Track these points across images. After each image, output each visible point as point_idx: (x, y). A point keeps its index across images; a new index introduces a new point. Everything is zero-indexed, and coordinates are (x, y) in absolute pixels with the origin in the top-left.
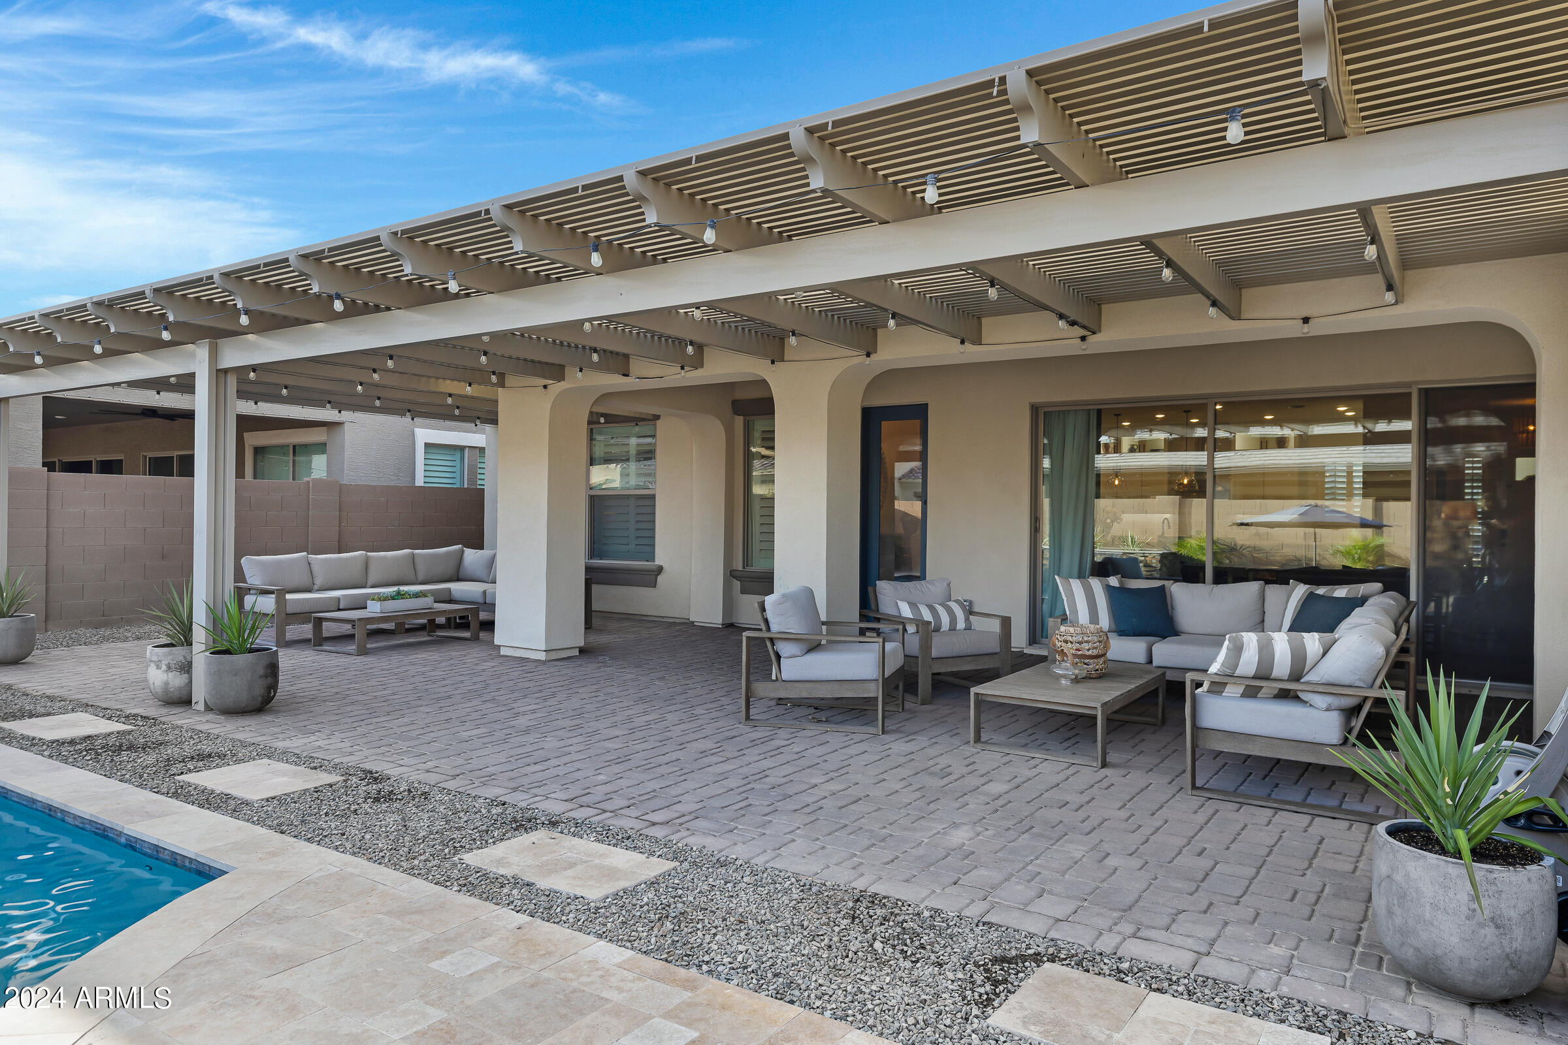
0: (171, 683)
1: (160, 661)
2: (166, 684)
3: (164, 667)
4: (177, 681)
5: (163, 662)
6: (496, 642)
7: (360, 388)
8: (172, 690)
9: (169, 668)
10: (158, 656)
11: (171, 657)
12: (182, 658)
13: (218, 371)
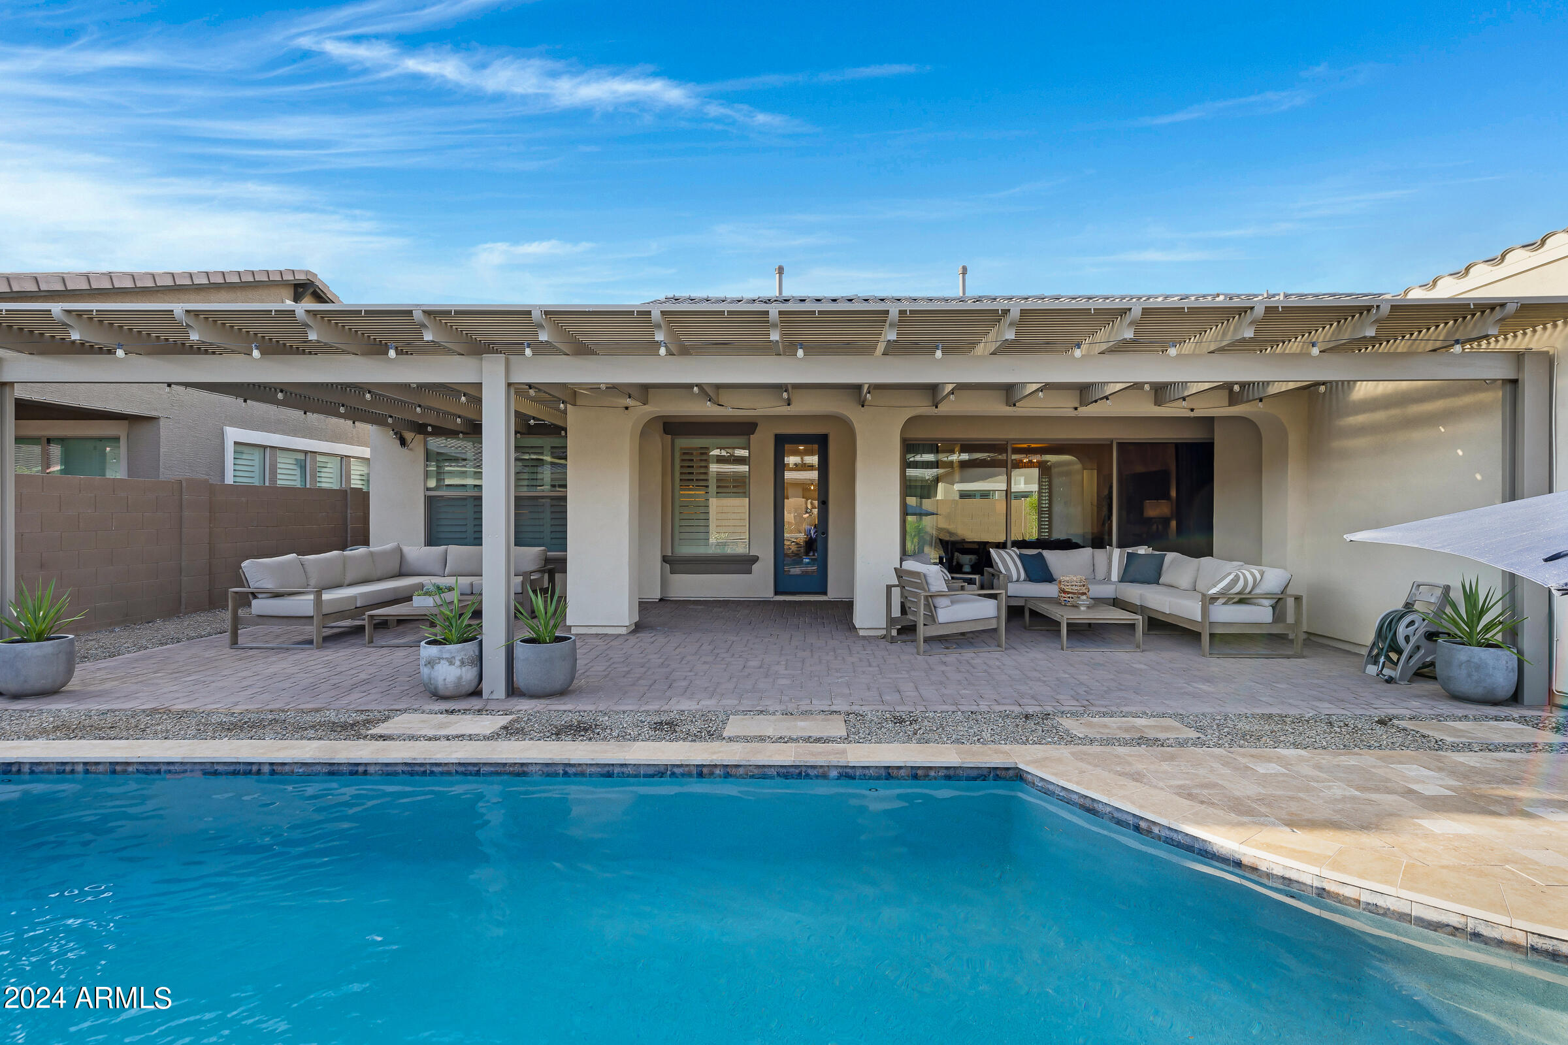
0: (464, 677)
1: (454, 657)
2: (460, 678)
3: (458, 663)
4: (468, 674)
5: (457, 658)
6: (568, 623)
7: (463, 398)
8: (464, 683)
9: (463, 663)
10: (451, 653)
11: (463, 653)
12: (472, 653)
13: (508, 383)
